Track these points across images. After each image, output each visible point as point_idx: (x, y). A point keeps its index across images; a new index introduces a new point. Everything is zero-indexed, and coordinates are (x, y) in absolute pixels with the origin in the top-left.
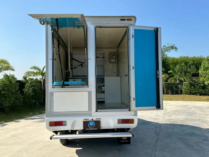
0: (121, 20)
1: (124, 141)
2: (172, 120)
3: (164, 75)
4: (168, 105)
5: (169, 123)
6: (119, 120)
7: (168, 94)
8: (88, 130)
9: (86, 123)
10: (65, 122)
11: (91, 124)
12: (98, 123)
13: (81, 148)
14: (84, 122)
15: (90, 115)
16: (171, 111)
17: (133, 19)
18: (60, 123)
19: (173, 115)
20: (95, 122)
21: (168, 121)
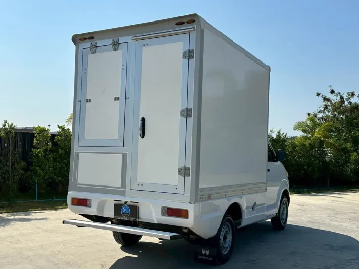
0: (177, 24)
1: (204, 258)
6: (163, 208)
8: (121, 220)
9: (118, 208)
11: (125, 210)
12: (134, 209)
13: (137, 256)
14: (115, 206)
17: (196, 19)
20: (130, 206)
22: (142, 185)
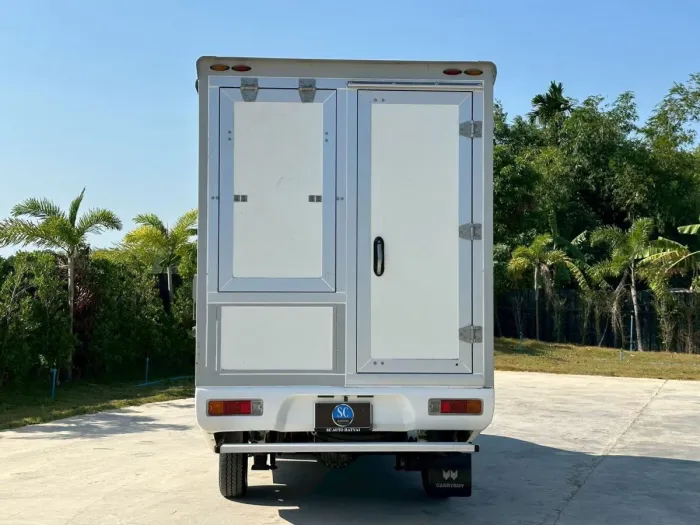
0: (445, 72)
1: (448, 485)
2: (652, 447)
3: (668, 251)
4: (661, 395)
5: (636, 454)
6: (432, 402)
7: (683, 351)
8: (332, 433)
9: (324, 410)
10: (259, 402)
11: (342, 413)
12: (363, 410)
14: (319, 407)
15: (339, 382)
16: (664, 417)
17: (486, 70)
18: (242, 408)
19: (667, 432)
21: (636, 450)
22: (382, 363)
